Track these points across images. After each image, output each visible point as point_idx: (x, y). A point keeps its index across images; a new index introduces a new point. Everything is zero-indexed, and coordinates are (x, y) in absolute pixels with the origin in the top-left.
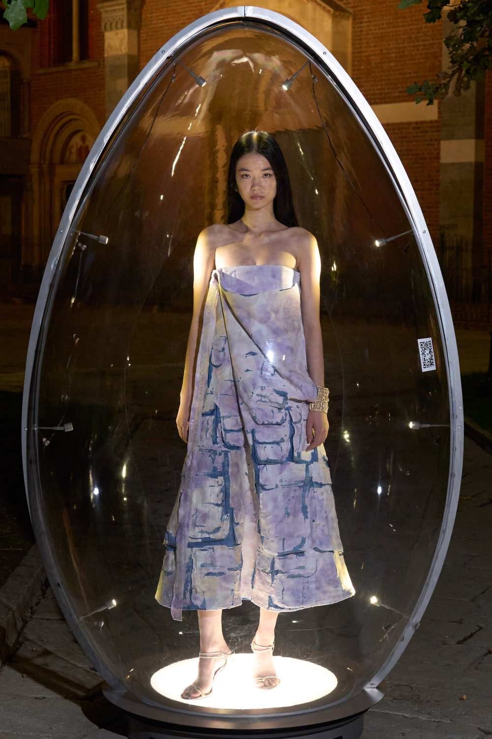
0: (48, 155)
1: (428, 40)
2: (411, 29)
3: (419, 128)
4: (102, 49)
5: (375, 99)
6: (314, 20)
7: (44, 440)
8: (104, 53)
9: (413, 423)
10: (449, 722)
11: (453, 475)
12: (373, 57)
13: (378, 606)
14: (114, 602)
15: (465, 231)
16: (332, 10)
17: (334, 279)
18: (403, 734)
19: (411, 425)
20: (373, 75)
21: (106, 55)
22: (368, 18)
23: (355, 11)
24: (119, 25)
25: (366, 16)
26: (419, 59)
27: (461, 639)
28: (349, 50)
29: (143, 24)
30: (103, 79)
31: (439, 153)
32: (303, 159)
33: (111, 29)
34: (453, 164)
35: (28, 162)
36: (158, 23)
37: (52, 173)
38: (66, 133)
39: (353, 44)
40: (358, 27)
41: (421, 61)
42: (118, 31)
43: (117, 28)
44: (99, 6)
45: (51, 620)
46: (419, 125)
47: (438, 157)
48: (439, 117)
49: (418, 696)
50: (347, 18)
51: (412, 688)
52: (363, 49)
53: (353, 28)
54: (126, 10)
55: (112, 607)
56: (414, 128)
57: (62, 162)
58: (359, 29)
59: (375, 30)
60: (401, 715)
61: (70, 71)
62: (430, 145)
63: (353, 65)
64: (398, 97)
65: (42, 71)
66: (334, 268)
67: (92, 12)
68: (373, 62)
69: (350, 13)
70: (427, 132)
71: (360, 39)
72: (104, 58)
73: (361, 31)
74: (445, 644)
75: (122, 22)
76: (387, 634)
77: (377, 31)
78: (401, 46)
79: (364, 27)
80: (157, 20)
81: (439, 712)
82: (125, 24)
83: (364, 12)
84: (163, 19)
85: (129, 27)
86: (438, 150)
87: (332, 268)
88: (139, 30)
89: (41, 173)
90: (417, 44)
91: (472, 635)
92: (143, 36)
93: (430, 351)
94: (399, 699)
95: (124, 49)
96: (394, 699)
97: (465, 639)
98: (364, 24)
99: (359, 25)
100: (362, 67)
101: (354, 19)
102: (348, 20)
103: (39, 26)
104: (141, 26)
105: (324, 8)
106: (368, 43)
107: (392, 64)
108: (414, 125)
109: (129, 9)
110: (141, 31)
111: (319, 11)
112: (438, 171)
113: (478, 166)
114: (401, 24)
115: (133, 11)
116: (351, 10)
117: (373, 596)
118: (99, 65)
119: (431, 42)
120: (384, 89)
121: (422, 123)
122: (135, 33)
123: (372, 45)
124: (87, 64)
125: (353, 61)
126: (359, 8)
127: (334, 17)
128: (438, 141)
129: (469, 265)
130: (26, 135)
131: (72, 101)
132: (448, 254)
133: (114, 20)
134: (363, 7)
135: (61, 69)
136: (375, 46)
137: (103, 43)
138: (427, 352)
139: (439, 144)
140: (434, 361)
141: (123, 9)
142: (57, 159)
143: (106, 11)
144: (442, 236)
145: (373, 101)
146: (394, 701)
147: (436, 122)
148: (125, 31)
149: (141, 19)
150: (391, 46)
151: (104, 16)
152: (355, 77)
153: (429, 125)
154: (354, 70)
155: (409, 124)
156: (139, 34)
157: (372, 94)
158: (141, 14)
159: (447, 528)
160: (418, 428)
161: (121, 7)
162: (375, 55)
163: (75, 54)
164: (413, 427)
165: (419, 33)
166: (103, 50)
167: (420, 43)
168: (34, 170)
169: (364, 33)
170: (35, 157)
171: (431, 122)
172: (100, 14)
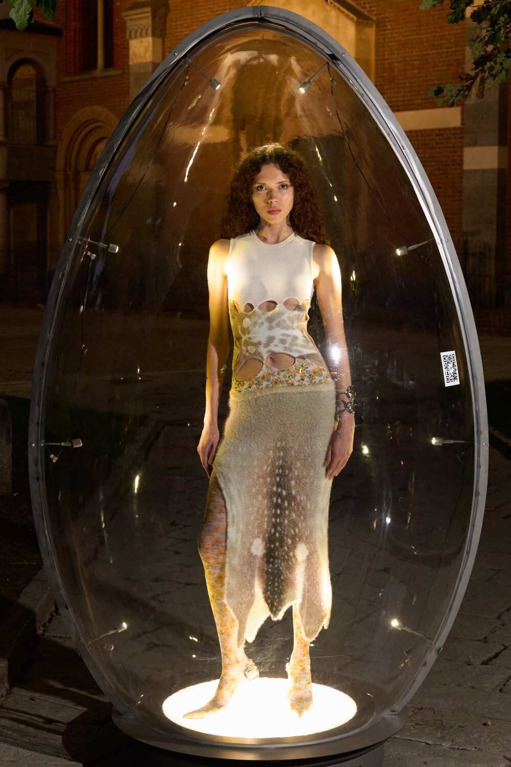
0: (73, 162)
1: (451, 47)
2: (434, 37)
3: (442, 135)
4: (127, 56)
5: (398, 106)
6: (337, 27)
7: (52, 456)
8: (128, 62)
9: (436, 439)
10: (474, 749)
11: (478, 494)
12: (396, 65)
13: (400, 629)
14: (125, 625)
15: (489, 237)
16: (355, 18)
17: (353, 289)
18: (426, 763)
19: (434, 441)
20: (396, 81)
21: (131, 63)
22: (391, 25)
23: (378, 19)
24: (144, 33)
25: (389, 24)
26: (442, 66)
27: (485, 659)
28: (373, 57)
29: (167, 32)
30: (128, 86)
31: (462, 160)
32: (322, 165)
33: (136, 37)
34: (476, 171)
35: (53, 169)
36: (182, 31)
37: (77, 181)
38: (92, 140)
39: (377, 52)
40: (382, 35)
41: (444, 68)
42: (144, 39)
43: (141, 36)
44: (124, 14)
45: (64, 638)
46: (442, 132)
47: (461, 164)
48: (463, 124)
49: (441, 721)
50: (370, 26)
51: (435, 713)
52: (386, 57)
53: (377, 35)
54: (150, 18)
55: (122, 630)
56: (437, 135)
57: (87, 169)
58: (382, 37)
59: (398, 37)
60: (424, 742)
61: (96, 78)
62: (452, 152)
63: (377, 73)
64: (421, 104)
65: (67, 79)
66: (353, 277)
67: (117, 20)
68: (396, 69)
69: (374, 21)
70: (450, 139)
71: (383, 47)
72: (128, 65)
73: (384, 39)
74: (469, 665)
75: (147, 29)
76: (409, 659)
77: (400, 38)
78: (424, 53)
79: (388, 34)
80: (181, 28)
81: (463, 739)
82: (150, 32)
83: (386, 20)
84: (188, 27)
85: (154, 35)
86: (461, 157)
87: (351, 277)
88: (163, 39)
89: (66, 180)
90: (439, 51)
91: (496, 656)
92: (168, 44)
93: (454, 365)
94: (422, 725)
95: (149, 57)
96: (416, 724)
97: (490, 660)
98: (387, 32)
99: (382, 33)
100: (385, 74)
101: (377, 27)
102: (372, 27)
103: (65, 34)
104: (165, 34)
105: (348, 16)
106: (391, 50)
107: (416, 71)
108: (437, 132)
109: (154, 17)
110: (166, 39)
111: (343, 18)
112: (461, 178)
113: (501, 172)
114: (424, 32)
115: (157, 19)
116: (374, 18)
117: (394, 618)
118: (124, 73)
119: (454, 49)
120: (407, 96)
121: (444, 130)
122: (159, 41)
123: (396, 52)
124: (111, 72)
125: (377, 69)
126: (383, 16)
127: (358, 24)
128: (462, 147)
129: (493, 272)
130: (51, 143)
131: (98, 108)
132: (471, 260)
133: (139, 28)
134: (387, 15)
135: (85, 76)
136: (398, 54)
137: (128, 51)
138: (451, 365)
139: (462, 151)
140: (458, 375)
141: (147, 17)
142: (82, 166)
143: (131, 20)
144: (466, 242)
145: (396, 108)
146: (416, 726)
147: (459, 128)
148: (150, 39)
149: (165, 26)
150: (414, 54)
151: (129, 24)
152: (379, 84)
153: (452, 132)
154: (377, 77)
155: (433, 130)
156: (163, 42)
157: (396, 101)
158: (165, 22)
159: (471, 549)
160: (441, 445)
161: (147, 15)
162: (398, 62)
163: (100, 61)
164: (436, 443)
165: (442, 40)
166: (128, 58)
167: (444, 50)
168: (60, 177)
169: (387, 40)
170: (60, 164)
171: (454, 129)
172: (124, 23)
